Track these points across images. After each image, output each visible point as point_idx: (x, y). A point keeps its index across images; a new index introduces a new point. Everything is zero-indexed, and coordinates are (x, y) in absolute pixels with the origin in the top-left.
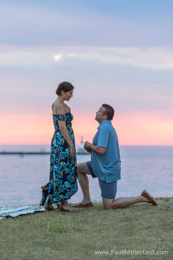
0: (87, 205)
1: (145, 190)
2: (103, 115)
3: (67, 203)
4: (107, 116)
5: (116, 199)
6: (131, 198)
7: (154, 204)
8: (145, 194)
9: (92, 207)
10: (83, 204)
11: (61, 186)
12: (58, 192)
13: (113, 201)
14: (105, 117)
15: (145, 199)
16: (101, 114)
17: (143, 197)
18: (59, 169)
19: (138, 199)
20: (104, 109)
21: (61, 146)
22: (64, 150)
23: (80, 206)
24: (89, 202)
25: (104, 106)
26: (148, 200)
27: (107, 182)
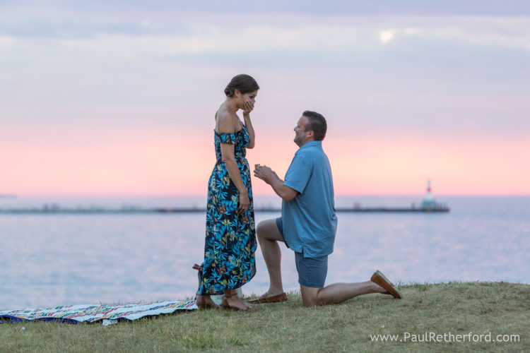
0: (276, 298)
1: (378, 271)
2: (306, 130)
3: (236, 294)
4: (312, 133)
5: (325, 286)
6: (352, 284)
7: (397, 296)
8: (377, 278)
9: (284, 303)
10: (268, 296)
11: (223, 263)
12: (218, 275)
13: (319, 291)
14: (310, 134)
15: (378, 286)
16: (303, 128)
17: (375, 284)
18: (219, 232)
19: (365, 288)
20: (307, 121)
21: (224, 190)
22: (229, 199)
23: (264, 300)
24: (280, 293)
25: (307, 114)
26: (382, 289)
27: (305, 256)
